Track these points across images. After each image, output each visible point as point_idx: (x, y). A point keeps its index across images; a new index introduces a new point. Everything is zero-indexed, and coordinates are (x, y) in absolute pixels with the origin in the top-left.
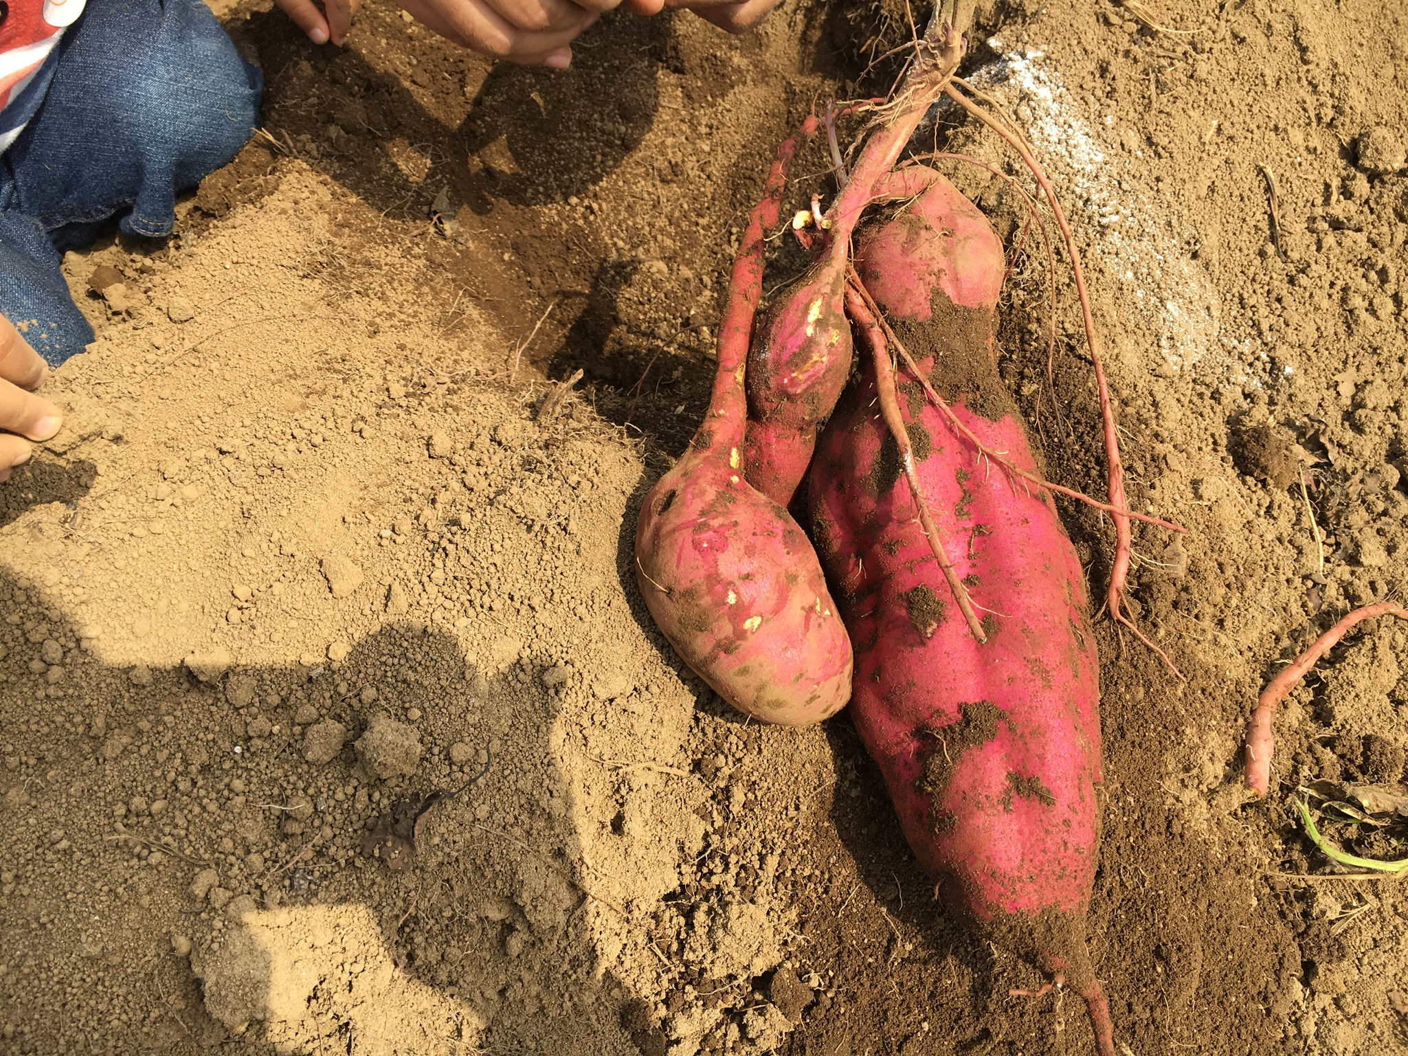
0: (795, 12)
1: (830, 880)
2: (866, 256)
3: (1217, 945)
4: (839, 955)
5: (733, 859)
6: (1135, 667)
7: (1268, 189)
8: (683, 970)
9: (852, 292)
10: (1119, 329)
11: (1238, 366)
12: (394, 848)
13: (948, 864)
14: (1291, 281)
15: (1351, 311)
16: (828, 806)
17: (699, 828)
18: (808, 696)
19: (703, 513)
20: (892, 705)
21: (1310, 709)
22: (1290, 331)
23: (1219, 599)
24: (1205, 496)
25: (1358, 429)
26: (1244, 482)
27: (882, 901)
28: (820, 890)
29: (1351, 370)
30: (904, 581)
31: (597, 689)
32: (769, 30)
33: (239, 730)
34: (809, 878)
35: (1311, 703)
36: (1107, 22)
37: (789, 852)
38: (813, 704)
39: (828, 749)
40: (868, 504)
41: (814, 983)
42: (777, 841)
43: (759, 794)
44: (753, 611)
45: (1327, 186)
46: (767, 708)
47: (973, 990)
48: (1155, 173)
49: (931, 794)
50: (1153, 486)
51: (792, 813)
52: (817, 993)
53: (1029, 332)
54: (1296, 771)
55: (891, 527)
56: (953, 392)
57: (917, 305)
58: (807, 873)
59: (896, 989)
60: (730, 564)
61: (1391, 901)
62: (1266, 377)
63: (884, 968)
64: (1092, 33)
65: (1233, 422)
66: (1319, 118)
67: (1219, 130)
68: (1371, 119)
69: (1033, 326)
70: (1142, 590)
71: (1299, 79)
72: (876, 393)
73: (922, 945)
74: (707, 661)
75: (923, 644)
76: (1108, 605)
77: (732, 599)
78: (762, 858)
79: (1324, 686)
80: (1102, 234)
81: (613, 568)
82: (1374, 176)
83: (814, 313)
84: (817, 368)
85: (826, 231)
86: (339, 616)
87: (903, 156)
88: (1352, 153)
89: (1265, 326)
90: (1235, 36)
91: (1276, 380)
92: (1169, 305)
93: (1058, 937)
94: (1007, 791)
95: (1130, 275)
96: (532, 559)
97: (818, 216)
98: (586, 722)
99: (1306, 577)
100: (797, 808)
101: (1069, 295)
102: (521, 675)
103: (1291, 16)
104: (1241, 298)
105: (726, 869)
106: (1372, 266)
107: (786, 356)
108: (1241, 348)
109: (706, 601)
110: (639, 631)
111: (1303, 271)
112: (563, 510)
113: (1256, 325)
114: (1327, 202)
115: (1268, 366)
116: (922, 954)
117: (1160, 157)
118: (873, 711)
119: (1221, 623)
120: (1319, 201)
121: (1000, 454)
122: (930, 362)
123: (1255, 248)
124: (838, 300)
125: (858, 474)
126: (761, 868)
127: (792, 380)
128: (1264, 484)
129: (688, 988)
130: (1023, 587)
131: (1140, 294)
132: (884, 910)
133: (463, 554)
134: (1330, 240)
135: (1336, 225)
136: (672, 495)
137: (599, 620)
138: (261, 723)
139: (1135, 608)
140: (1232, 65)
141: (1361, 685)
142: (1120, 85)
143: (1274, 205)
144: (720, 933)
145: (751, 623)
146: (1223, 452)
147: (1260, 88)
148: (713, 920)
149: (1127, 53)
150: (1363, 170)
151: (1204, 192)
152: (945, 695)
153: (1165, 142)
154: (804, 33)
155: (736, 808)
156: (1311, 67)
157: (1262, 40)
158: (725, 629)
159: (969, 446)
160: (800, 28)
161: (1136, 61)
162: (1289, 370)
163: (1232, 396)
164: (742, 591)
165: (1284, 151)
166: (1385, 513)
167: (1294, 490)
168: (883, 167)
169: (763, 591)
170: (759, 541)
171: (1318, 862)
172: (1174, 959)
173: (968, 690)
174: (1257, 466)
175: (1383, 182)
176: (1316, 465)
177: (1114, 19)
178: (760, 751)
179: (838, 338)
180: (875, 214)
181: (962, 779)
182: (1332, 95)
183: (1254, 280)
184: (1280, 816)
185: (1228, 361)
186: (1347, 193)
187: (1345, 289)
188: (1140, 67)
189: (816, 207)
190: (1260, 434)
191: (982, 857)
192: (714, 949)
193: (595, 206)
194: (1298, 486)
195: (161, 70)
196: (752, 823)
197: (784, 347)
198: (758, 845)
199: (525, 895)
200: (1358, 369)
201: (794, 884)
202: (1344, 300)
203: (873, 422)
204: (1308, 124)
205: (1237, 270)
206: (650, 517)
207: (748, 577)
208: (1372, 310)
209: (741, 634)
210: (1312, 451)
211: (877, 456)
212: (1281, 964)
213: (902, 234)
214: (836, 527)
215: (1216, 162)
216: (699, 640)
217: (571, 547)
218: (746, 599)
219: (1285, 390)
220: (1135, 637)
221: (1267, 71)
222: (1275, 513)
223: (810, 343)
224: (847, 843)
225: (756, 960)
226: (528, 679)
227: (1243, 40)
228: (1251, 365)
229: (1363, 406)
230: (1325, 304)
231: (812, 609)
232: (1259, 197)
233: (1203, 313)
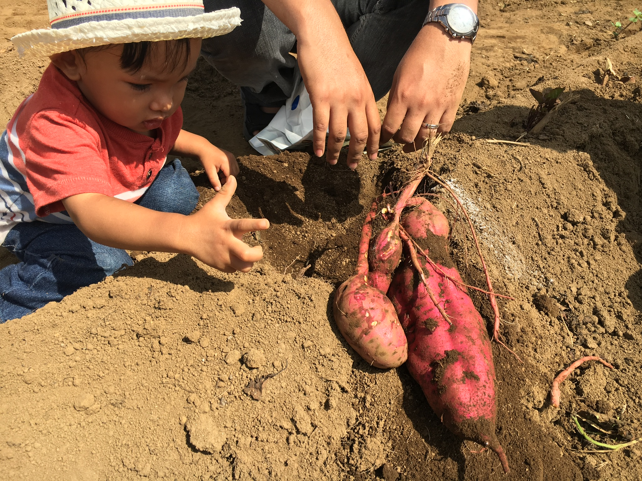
0: (373, 177)
1: (403, 429)
2: (405, 221)
3: (548, 464)
4: (407, 460)
5: (367, 424)
6: (506, 358)
7: (537, 225)
8: (349, 470)
9: (401, 231)
10: (490, 262)
11: (534, 279)
12: (255, 392)
13: (445, 404)
14: (549, 253)
15: (572, 265)
16: (401, 403)
17: (354, 414)
18: (393, 352)
19: (357, 289)
20: (422, 356)
21: (575, 391)
22: (551, 269)
23: (533, 341)
24: (525, 308)
25: (580, 302)
26: (540, 313)
27: (423, 437)
28: (400, 433)
29: (575, 283)
30: (424, 318)
31: (321, 351)
32: (365, 183)
33: (204, 354)
34: (395, 430)
35: (575, 389)
36: (476, 173)
37: (387, 420)
38: (395, 355)
39: (400, 382)
40: (410, 293)
41: (399, 470)
42: (384, 416)
43: (376, 399)
44: (374, 319)
45: (558, 226)
46: (379, 356)
47: (458, 471)
48: (497, 216)
49: (437, 381)
50: (506, 303)
51: (388, 405)
52: (400, 474)
53: (460, 261)
54: (571, 406)
55: (418, 300)
56: (435, 259)
57: (422, 233)
58: (394, 428)
59: (429, 471)
60: (366, 304)
61: (616, 462)
62: (545, 283)
63: (425, 463)
64: (472, 176)
65: (534, 296)
66: (552, 206)
67: (517, 206)
68: (570, 207)
69: (461, 260)
70: (506, 333)
71: (543, 193)
72: (411, 258)
73: (438, 454)
74: (358, 340)
75: (431, 333)
76: (494, 337)
77: (367, 315)
78: (378, 423)
79: (579, 382)
80: (481, 232)
81: (325, 314)
82: (574, 224)
83: (390, 234)
84: (392, 251)
85: (392, 214)
86: (237, 322)
87: (415, 193)
88: (565, 217)
89: (541, 267)
90: (520, 179)
91: (548, 284)
92: (507, 256)
93: (486, 427)
94: (463, 377)
95: (492, 246)
96: (300, 308)
97: (389, 210)
98: (317, 363)
99: (567, 347)
100: (390, 403)
101: (472, 251)
102: (296, 344)
103: (537, 174)
104: (532, 258)
105: (365, 429)
106: (577, 251)
107: (381, 248)
108: (534, 274)
109: (359, 316)
110: (334, 335)
111: (552, 250)
112: (310, 293)
113: (538, 266)
114: (558, 230)
115: (545, 280)
116: (439, 457)
117: (498, 211)
118: (416, 361)
119: (535, 350)
120: (555, 230)
121: (452, 278)
122: (427, 251)
123: (535, 242)
124: (397, 232)
125: (406, 284)
126: (378, 427)
127: (383, 255)
128: (547, 314)
129: (351, 477)
130: (463, 316)
131: (496, 252)
132: (423, 440)
133: (278, 303)
134: (560, 241)
135: (562, 237)
136: (347, 286)
137: (321, 329)
138: (211, 352)
139: (504, 338)
140: (520, 188)
141: (592, 381)
142: (482, 189)
143: (540, 230)
144: (364, 450)
145: (374, 324)
146: (531, 303)
147: (530, 195)
148: (361, 446)
149: (484, 181)
150: (570, 222)
151: (514, 224)
152: (440, 348)
153: (499, 207)
154: (377, 183)
155: (368, 405)
156: (547, 189)
157: (529, 181)
158: (365, 325)
159: (442, 275)
160: (375, 182)
161: (487, 183)
162: (552, 280)
163: (533, 289)
164: (370, 312)
165: (541, 215)
166: (595, 331)
167: (559, 318)
168: (409, 196)
169: (377, 315)
170: (376, 298)
171: (585, 443)
172: (532, 463)
173: (448, 347)
174: (544, 307)
175: (577, 226)
176: (565, 310)
177: (479, 172)
178: (376, 383)
179: (397, 242)
180: (407, 209)
181: (448, 374)
182: (555, 199)
183: (536, 252)
184: (569, 428)
185: (531, 278)
186: (565, 229)
187: (569, 258)
188: (488, 185)
189: (389, 207)
190: (543, 297)
191: (457, 398)
192: (361, 458)
193: (306, 235)
194: (560, 317)
195: (173, 186)
196: (374, 410)
197: (380, 245)
198: (376, 418)
199: (297, 416)
200: (577, 283)
201: (390, 432)
202: (569, 261)
203: (410, 268)
204: (549, 207)
205: (530, 249)
206: (339, 293)
207: (372, 309)
208: (579, 265)
209: (370, 327)
210: (563, 306)
211: (412, 278)
212: (575, 477)
213: (416, 214)
214: (399, 305)
215: (518, 215)
216: (356, 331)
217: (312, 305)
218: (372, 315)
219: (551, 287)
220: (505, 348)
221: (531, 190)
222: (553, 324)
223: (389, 244)
224: (409, 416)
225: (377, 460)
226: (298, 346)
227: (522, 181)
228: (538, 279)
229: (581, 294)
230: (562, 261)
231: (393, 322)
232: (534, 227)
233: (519, 262)
